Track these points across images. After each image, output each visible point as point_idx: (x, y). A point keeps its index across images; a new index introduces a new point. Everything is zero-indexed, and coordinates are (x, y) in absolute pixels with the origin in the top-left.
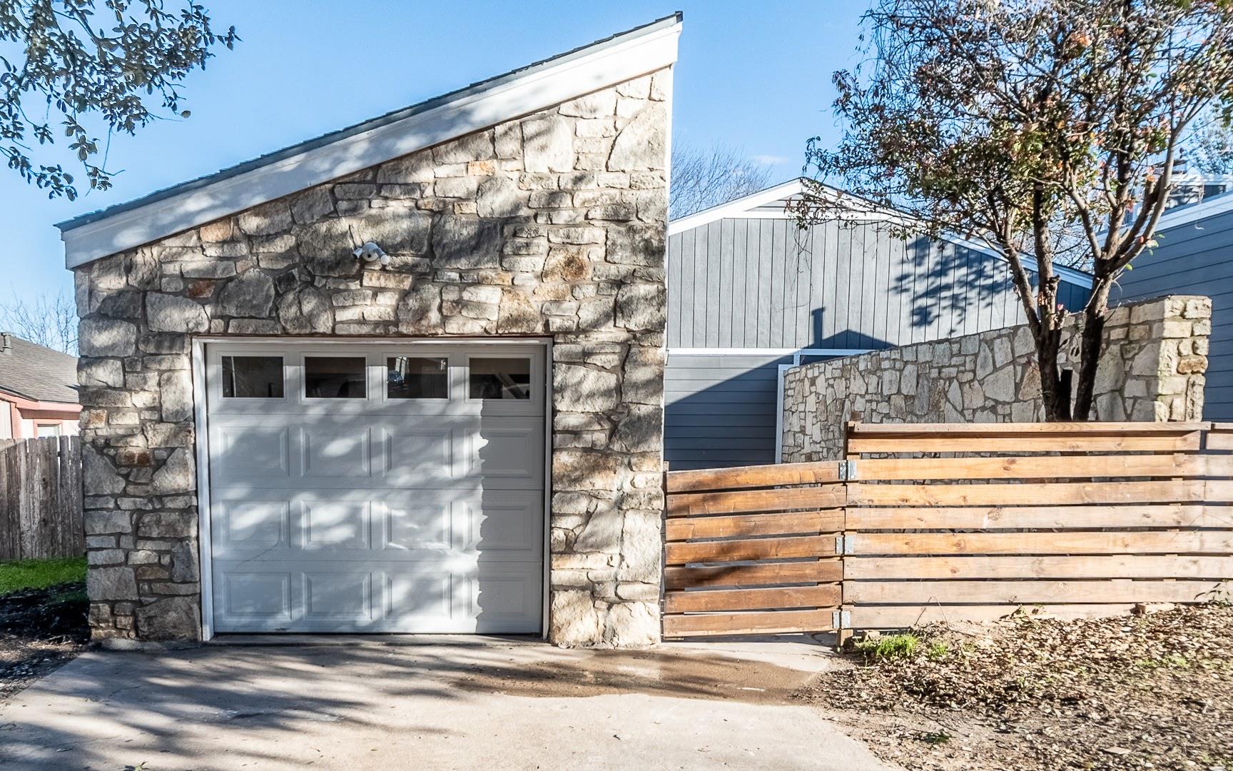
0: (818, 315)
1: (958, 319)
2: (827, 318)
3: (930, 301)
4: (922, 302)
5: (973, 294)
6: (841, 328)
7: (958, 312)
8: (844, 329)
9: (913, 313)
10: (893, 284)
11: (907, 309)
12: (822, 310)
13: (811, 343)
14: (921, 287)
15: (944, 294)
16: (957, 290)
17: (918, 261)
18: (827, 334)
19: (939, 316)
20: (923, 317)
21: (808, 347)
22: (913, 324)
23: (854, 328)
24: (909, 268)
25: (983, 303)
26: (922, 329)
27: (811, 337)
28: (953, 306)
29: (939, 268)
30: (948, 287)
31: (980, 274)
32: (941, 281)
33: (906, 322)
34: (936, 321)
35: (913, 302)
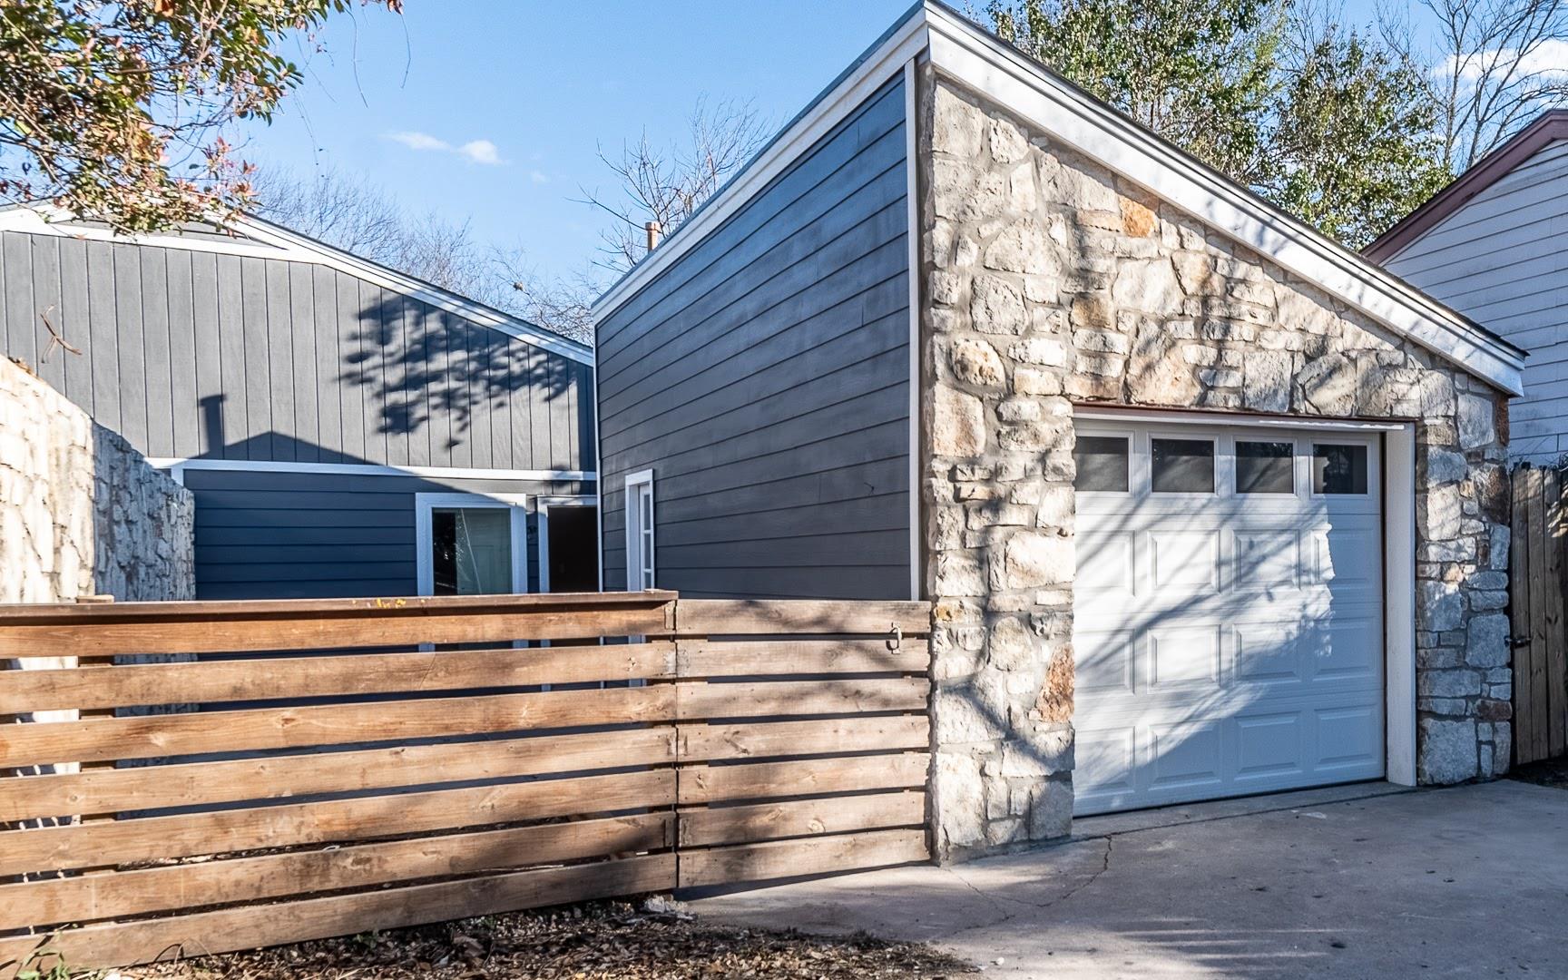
0: (212, 408)
1: (458, 425)
2: (232, 409)
3: (412, 395)
4: (392, 398)
5: (477, 389)
6: (259, 429)
8: (265, 429)
9: (385, 412)
10: (346, 369)
11: (373, 408)
12: (222, 398)
13: (204, 450)
14: (395, 375)
15: (431, 387)
16: (452, 383)
17: (383, 336)
18: (232, 436)
19: (423, 419)
20: (398, 420)
21: (199, 457)
22: (384, 430)
23: (283, 429)
24: (368, 346)
25: (493, 402)
26: (402, 436)
27: (204, 440)
28: (448, 406)
29: (419, 348)
30: (437, 377)
32: (421, 367)
33: (371, 425)
34: (425, 424)
35: (380, 395)
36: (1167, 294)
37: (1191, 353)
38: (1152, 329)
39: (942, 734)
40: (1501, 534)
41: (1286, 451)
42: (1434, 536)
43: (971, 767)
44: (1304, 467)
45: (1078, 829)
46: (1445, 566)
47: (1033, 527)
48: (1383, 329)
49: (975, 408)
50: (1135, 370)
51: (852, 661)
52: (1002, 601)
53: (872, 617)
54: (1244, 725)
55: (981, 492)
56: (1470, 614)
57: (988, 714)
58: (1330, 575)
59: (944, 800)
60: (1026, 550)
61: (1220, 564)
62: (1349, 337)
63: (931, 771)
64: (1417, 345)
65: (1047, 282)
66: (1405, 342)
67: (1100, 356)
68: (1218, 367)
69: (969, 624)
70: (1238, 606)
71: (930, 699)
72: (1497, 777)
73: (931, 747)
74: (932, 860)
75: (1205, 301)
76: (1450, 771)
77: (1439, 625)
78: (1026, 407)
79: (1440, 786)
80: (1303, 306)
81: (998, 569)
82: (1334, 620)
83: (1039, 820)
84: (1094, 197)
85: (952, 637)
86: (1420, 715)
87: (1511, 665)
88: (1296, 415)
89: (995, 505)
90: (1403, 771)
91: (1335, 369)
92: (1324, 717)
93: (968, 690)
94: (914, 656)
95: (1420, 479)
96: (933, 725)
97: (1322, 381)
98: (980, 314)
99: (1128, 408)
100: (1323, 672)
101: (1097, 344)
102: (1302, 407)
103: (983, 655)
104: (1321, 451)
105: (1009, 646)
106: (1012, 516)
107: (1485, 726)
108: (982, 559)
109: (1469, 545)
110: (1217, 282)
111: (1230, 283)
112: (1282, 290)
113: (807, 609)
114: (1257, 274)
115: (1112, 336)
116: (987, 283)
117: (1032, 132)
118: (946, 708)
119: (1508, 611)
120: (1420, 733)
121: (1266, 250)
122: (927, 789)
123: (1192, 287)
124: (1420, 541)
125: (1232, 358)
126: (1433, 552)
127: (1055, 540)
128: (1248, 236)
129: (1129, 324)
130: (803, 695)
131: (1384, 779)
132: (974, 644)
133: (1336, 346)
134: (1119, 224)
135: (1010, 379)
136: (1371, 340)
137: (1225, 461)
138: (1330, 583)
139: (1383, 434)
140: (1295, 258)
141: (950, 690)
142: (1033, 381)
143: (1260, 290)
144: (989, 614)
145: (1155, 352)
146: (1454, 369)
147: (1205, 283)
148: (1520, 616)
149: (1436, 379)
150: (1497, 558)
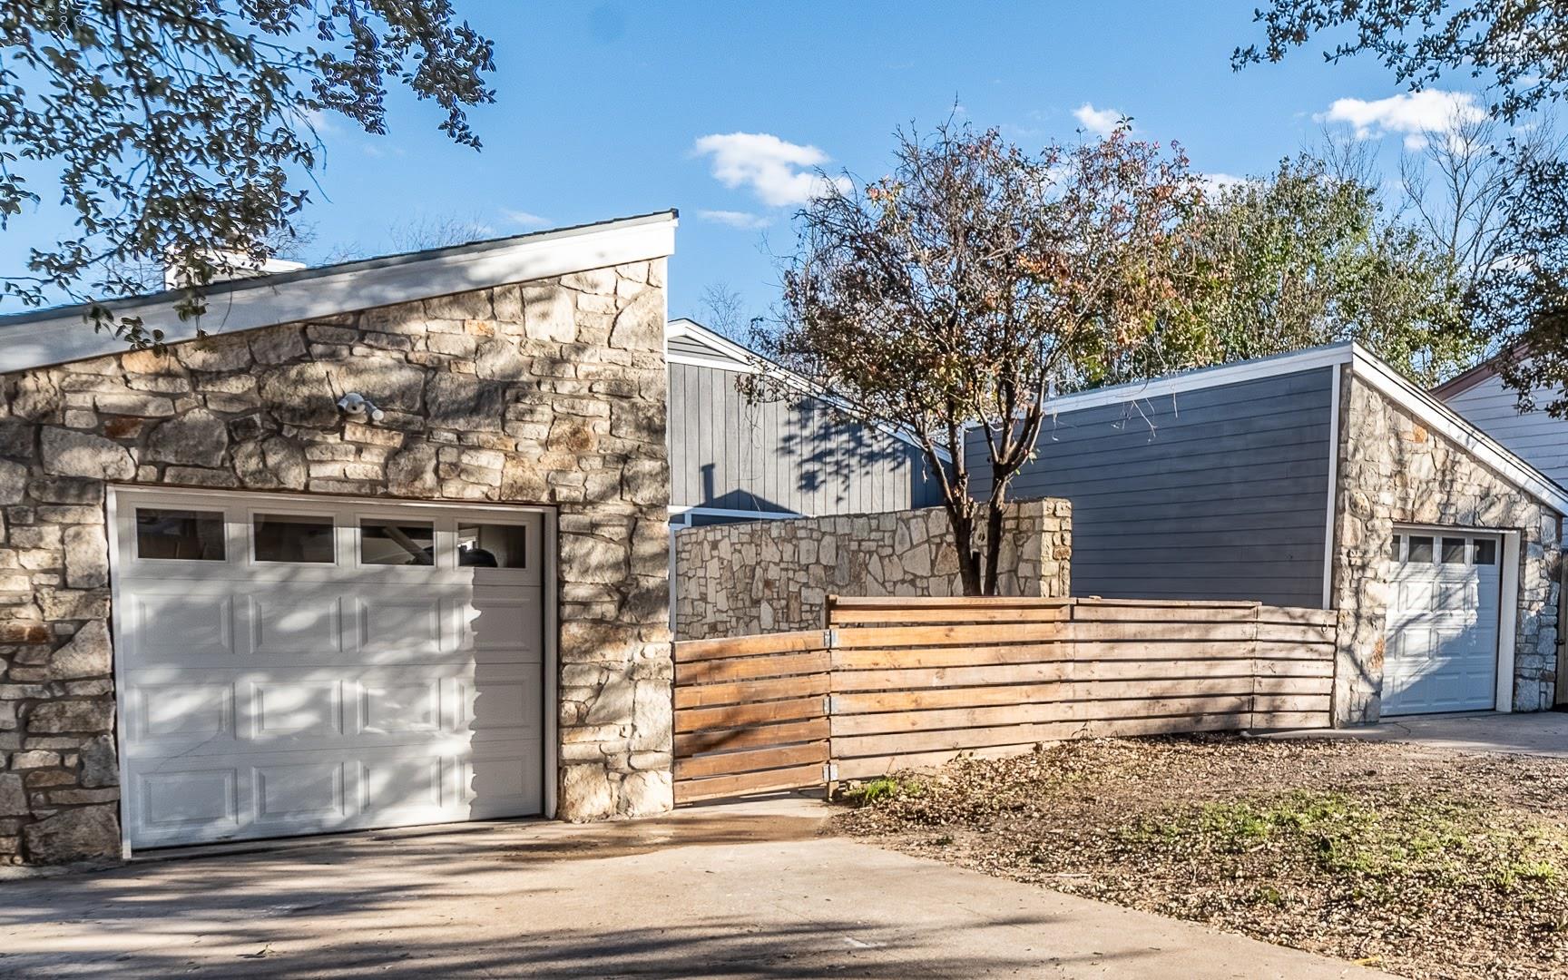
0: (708, 471)
1: (844, 486)
2: (718, 474)
3: (817, 466)
4: (809, 467)
5: (854, 461)
6: (732, 488)
7: (841, 479)
8: (736, 488)
9: (802, 477)
10: (781, 445)
11: (795, 473)
12: (712, 466)
13: (702, 501)
14: (807, 450)
15: (828, 459)
16: (839, 457)
17: (803, 423)
18: (718, 493)
19: (824, 481)
20: (809, 483)
21: (699, 506)
22: (801, 488)
23: (745, 488)
24: (794, 430)
25: (864, 471)
26: (811, 494)
27: (702, 495)
28: (837, 473)
29: (822, 431)
30: (831, 452)
31: (859, 442)
32: (825, 445)
33: (794, 486)
34: (823, 486)
35: (800, 464)
36: (1429, 470)
37: (1438, 497)
38: (1424, 486)
39: (1339, 670)
40: (1556, 586)
41: (1462, 542)
42: (1527, 587)
43: (1347, 687)
44: (1469, 549)
45: (1381, 720)
46: (1532, 602)
47: (1375, 578)
48: (1513, 484)
49: (1359, 524)
50: (1417, 506)
51: (1312, 636)
52: (1364, 611)
53: (1319, 617)
54: (1438, 678)
55: (1359, 562)
56: (1540, 627)
57: (1354, 661)
58: (1477, 605)
59: (1338, 700)
60: (1372, 588)
61: (1432, 597)
62: (1499, 488)
63: (1334, 687)
64: (1526, 492)
65: (1387, 466)
66: (1522, 490)
67: (1404, 500)
68: (1447, 505)
69: (1350, 620)
70: (1438, 619)
71: (1335, 655)
72: (1547, 710)
73: (1334, 677)
74: (1332, 727)
75: (1444, 472)
76: (1528, 705)
77: (1527, 632)
78: (1377, 522)
79: (1523, 712)
80: (1482, 472)
81: (1361, 596)
82: (1479, 628)
83: (1369, 712)
84: (1406, 425)
85: (1344, 627)
86: (1515, 676)
87: (1556, 654)
88: (1474, 526)
89: (1363, 567)
90: (1505, 704)
91: (1492, 504)
92: (1472, 677)
93: (1349, 650)
94: (1331, 634)
95: (1523, 558)
96: (1335, 665)
97: (1487, 509)
98: (1362, 480)
99: (1412, 523)
100: (1473, 654)
101: (1403, 495)
102: (1478, 522)
103: (1355, 636)
104: (1476, 543)
105: (1364, 631)
106: (1369, 573)
107: (1543, 684)
108: (1357, 593)
109: (1542, 592)
110: (1448, 463)
111: (1454, 463)
112: (1473, 465)
113: (1298, 611)
114: (1464, 459)
115: (1410, 490)
116: (1366, 466)
117: (1384, 396)
118: (1341, 658)
119: (1556, 626)
120: (1515, 685)
121: (1469, 447)
122: (1332, 695)
123: (1439, 465)
124: (1521, 590)
125: (1453, 500)
126: (1527, 595)
127: (1382, 584)
128: (1462, 441)
129: (1415, 485)
130: (1293, 649)
131: (1494, 709)
132: (1352, 631)
133: (1494, 492)
134: (1413, 438)
135: (1372, 511)
136: (1507, 489)
137: (1437, 547)
138: (1477, 609)
139: (1503, 535)
140: (1480, 451)
141: (1343, 649)
142: (1381, 512)
143: (1466, 466)
144: (1358, 616)
145: (1424, 498)
146: (1540, 503)
147: (1444, 463)
148: (1562, 629)
149: (1534, 508)
150: (1554, 600)
